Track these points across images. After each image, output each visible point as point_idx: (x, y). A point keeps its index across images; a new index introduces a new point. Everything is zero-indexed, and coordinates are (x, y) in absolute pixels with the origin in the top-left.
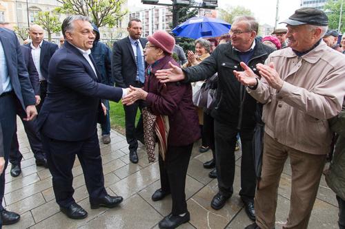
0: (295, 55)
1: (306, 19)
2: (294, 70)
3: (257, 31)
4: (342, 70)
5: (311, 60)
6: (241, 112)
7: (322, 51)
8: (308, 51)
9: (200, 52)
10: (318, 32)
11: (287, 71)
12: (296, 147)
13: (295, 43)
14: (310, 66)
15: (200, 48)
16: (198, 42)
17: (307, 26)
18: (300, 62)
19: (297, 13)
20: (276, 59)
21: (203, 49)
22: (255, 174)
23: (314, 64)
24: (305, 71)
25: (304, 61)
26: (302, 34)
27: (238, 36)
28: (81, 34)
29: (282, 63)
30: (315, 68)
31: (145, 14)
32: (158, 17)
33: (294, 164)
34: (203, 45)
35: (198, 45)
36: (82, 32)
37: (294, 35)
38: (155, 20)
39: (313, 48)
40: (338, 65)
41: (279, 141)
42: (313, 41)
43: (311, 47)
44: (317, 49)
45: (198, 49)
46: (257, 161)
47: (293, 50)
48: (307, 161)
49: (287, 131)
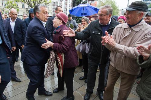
0: (129, 27)
1: (136, 7)
2: (127, 34)
3: (112, 14)
4: (150, 35)
5: (136, 30)
6: (101, 56)
7: (142, 25)
8: (135, 25)
9: (84, 24)
10: (141, 15)
11: (124, 35)
12: (124, 71)
13: (129, 20)
14: (135, 33)
15: (84, 22)
16: (83, 18)
17: (136, 11)
18: (131, 30)
19: (133, 4)
20: (119, 29)
21: (86, 22)
22: (104, 84)
23: (137, 32)
24: (132, 35)
25: (132, 30)
26: (133, 15)
27: (102, 17)
28: (43, 14)
29: (122, 31)
30: (137, 34)
31: (60, 2)
32: (67, 5)
33: (122, 79)
34: (86, 20)
35: (83, 20)
36: (44, 13)
37: (129, 16)
38: (65, 6)
39: (138, 23)
40: (148, 33)
41: (116, 68)
42: (139, 19)
43: (137, 23)
44: (140, 24)
45: (83, 22)
46: (106, 78)
47: (128, 24)
48: (128, 78)
49: (121, 64)
